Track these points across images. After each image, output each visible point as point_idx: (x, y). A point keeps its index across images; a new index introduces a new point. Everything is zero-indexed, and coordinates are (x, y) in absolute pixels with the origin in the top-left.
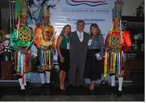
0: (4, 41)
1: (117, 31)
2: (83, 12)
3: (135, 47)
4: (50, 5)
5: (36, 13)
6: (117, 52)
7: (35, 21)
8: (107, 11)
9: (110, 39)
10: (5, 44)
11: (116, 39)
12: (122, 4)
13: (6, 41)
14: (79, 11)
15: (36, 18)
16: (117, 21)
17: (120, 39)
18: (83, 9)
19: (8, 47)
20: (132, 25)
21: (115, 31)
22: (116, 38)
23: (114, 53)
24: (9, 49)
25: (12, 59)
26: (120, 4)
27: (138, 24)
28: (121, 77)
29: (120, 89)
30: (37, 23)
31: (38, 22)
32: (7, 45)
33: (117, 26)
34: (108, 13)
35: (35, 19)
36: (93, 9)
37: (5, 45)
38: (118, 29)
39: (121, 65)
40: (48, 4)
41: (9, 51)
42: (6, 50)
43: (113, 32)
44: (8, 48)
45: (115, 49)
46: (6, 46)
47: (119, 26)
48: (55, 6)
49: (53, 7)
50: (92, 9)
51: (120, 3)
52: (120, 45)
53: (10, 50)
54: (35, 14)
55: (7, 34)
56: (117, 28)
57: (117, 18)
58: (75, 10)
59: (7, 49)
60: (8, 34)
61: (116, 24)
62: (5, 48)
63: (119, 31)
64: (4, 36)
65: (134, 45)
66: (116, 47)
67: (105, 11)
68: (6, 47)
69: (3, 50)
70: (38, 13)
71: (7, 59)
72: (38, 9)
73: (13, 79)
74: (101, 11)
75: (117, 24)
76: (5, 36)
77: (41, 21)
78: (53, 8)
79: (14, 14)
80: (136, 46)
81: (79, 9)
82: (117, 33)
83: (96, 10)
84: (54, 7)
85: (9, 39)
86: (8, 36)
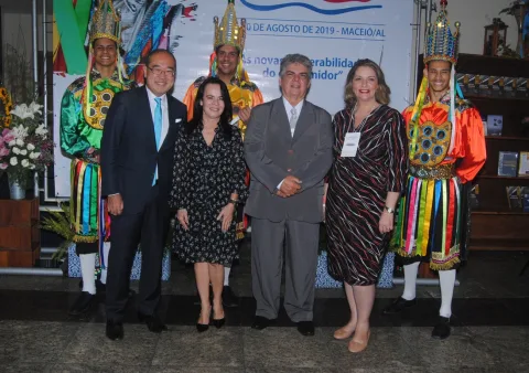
0: (10, 128)
1: (438, 105)
2: (294, 33)
4: (179, 5)
5: (128, 31)
6: (436, 182)
7: (123, 61)
8: (379, 33)
10: (12, 138)
11: (434, 134)
12: (432, 9)
13: (15, 128)
14: (281, 28)
15: (127, 48)
16: (439, 69)
17: (447, 133)
18: (294, 24)
19: (21, 148)
20: (466, 86)
21: (429, 105)
22: (435, 129)
23: (425, 183)
24: (27, 157)
25: (37, 194)
26: (424, 10)
27: (490, 84)
28: (451, 269)
29: (445, 311)
30: (128, 68)
31: (133, 65)
32: (20, 142)
33: (438, 88)
34: (382, 38)
35: (122, 52)
36: (330, 26)
37: (12, 143)
38: (440, 100)
39: (451, 227)
41: (25, 163)
42: (14, 161)
43: (424, 107)
44: (24, 152)
45: (429, 171)
46: (17, 146)
47: (448, 87)
48: (194, 8)
49: (186, 12)
50: (325, 25)
51: (425, 7)
52: (447, 155)
53: (31, 161)
54: (122, 35)
55: (19, 104)
56: (439, 95)
57: (444, 58)
58: (265, 26)
59: (20, 158)
60: (24, 105)
61: (435, 81)
62: (13, 155)
64: (10, 108)
66: (431, 163)
67: (370, 32)
68: (16, 150)
69: (6, 159)
70: (133, 31)
71: (17, 192)
72: (135, 19)
73: (38, 265)
74: (358, 32)
75: (441, 81)
76: (12, 112)
78: (188, 16)
79: (50, 32)
81: (279, 23)
82: (439, 114)
83: (338, 28)
84: (192, 13)
85: (26, 122)
86: (23, 111)
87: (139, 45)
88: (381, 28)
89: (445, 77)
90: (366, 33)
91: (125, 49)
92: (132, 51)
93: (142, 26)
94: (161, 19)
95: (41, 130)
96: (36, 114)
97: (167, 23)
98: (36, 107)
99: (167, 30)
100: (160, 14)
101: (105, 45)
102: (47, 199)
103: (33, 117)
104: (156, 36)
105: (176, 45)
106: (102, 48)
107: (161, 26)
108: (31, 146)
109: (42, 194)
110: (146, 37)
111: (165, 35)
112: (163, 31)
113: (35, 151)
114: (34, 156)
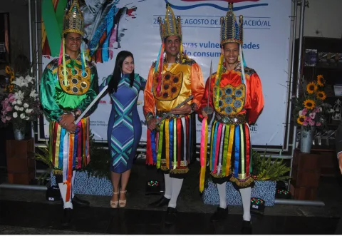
0: (13, 93)
1: (233, 72)
2: (204, 25)
3: (337, 115)
4: (124, 8)
5: (90, 26)
6: (236, 126)
7: (87, 47)
8: (266, 23)
9: (218, 91)
10: (13, 99)
11: (233, 93)
12: (305, 6)
13: (16, 93)
14: (195, 22)
15: (90, 38)
16: (231, 49)
18: (205, 18)
19: (20, 106)
20: (329, 61)
21: (227, 72)
22: (235, 90)
23: (228, 127)
24: (24, 112)
26: (299, 7)
29: (247, 216)
30: (91, 51)
31: (94, 49)
32: (19, 102)
33: (231, 62)
34: (268, 27)
35: (86, 41)
37: (14, 103)
38: (235, 69)
40: (119, 6)
41: (22, 116)
42: (15, 115)
44: (22, 109)
46: (17, 105)
48: (134, 9)
49: (129, 12)
51: (300, 4)
53: (26, 115)
54: (86, 30)
57: (234, 41)
58: (184, 21)
59: (19, 113)
61: (229, 56)
62: (15, 111)
63: (239, 73)
65: (332, 111)
66: (233, 113)
67: (259, 23)
68: (16, 108)
69: (10, 114)
70: (93, 27)
71: (20, 136)
72: (95, 18)
74: (251, 23)
75: (233, 56)
76: (14, 82)
77: (101, 46)
78: (130, 15)
79: (40, 29)
80: (338, 113)
81: (194, 18)
82: (234, 78)
84: (133, 13)
85: (22, 89)
86: (20, 82)
87: (98, 36)
88: (267, 20)
89: (235, 53)
90: (257, 23)
91: (88, 39)
92: (93, 40)
93: (100, 23)
94: (112, 18)
95: (33, 94)
96: (30, 84)
97: (117, 20)
98: (29, 79)
99: (116, 25)
100: (111, 14)
101: (75, 37)
102: (39, 139)
103: (27, 86)
104: (109, 30)
105: (122, 35)
106: (72, 39)
107: (112, 22)
108: (26, 105)
109: (36, 136)
110: (102, 30)
111: (115, 28)
112: (114, 26)
113: (29, 108)
114: (29, 111)
